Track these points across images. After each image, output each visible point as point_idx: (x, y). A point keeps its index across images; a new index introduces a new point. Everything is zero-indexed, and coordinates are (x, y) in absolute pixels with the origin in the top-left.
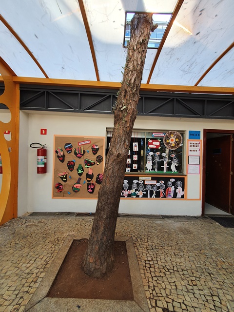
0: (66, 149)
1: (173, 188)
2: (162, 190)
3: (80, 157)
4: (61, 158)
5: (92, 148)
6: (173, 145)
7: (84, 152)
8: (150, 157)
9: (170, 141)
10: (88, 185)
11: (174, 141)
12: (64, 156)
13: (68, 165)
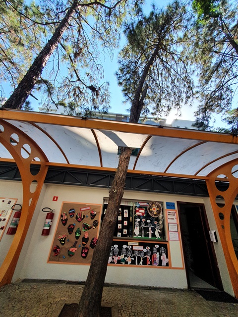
0: (69, 213)
1: (158, 255)
3: (79, 222)
4: (64, 222)
5: (91, 214)
6: (155, 213)
7: (84, 216)
8: (137, 223)
9: (152, 209)
11: (156, 210)
12: (66, 220)
13: (68, 229)
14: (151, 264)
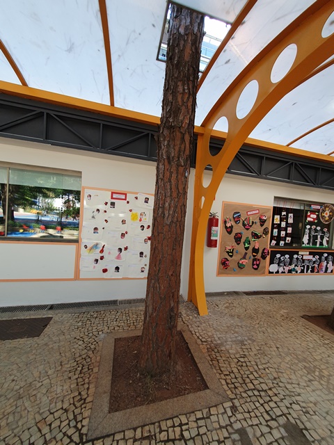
1: (325, 263)
2: (316, 266)
4: (229, 230)
5: (260, 219)
6: (327, 218)
7: (253, 223)
8: (307, 231)
9: (324, 214)
10: (254, 260)
11: (328, 214)
12: (231, 227)
13: (235, 238)
14: (318, 272)
